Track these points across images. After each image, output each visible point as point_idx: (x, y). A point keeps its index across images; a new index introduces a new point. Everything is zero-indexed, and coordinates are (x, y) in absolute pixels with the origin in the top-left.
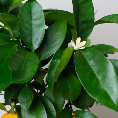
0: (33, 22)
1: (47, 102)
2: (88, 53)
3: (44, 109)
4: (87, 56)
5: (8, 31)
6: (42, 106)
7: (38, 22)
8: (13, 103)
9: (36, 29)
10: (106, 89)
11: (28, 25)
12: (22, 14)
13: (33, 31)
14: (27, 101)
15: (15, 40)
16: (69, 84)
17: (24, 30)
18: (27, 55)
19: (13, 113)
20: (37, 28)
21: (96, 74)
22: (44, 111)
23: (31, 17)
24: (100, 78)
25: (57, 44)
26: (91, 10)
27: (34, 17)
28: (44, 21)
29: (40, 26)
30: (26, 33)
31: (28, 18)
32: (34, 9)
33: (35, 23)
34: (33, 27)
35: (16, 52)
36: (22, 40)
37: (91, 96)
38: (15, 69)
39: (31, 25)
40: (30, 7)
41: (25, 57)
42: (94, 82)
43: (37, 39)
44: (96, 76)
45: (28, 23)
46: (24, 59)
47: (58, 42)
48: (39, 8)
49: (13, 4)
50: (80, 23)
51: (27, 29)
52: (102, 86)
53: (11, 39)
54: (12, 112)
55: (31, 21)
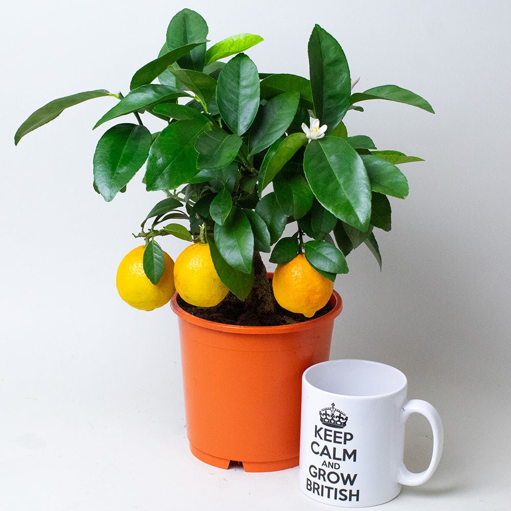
0: (241, 90)
1: (256, 219)
2: (329, 144)
3: (250, 227)
4: (326, 148)
5: (199, 103)
6: (247, 221)
7: (248, 91)
8: (203, 225)
9: (245, 102)
10: (349, 197)
11: (232, 96)
12: (224, 77)
13: (240, 105)
14: (222, 212)
15: (208, 114)
16: (294, 191)
17: (225, 102)
18: (227, 138)
19: (203, 243)
20: (247, 100)
21: (336, 175)
22: (250, 230)
23: (238, 83)
24: (341, 181)
25: (280, 129)
26: (346, 77)
27: (243, 83)
28: (259, 89)
29: (251, 97)
30: (229, 107)
31: (234, 84)
32: (244, 69)
33: (244, 92)
34: (241, 98)
35: (209, 132)
36: (222, 121)
37: (322, 204)
38: (205, 152)
39: (237, 95)
40: (239, 66)
41: (222, 140)
42: (331, 186)
43: (245, 118)
44: (336, 178)
45: (233, 93)
46: (221, 142)
47: (281, 126)
48: (252, 68)
49: (210, 61)
50: (324, 99)
51: (230, 101)
52: (343, 192)
53: (202, 112)
54: (200, 241)
55: (238, 89)
